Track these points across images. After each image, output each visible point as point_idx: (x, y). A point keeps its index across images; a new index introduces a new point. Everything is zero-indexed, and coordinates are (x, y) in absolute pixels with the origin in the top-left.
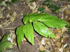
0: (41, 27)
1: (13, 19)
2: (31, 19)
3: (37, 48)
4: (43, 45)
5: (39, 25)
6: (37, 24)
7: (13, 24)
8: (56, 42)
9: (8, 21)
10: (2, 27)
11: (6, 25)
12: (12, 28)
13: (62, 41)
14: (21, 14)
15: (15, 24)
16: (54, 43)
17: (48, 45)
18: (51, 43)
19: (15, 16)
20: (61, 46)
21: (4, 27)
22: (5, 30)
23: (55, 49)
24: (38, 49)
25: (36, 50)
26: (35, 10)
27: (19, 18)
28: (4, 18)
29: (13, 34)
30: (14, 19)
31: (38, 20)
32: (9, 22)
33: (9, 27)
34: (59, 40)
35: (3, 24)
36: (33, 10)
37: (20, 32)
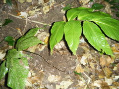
0: (94, 33)
1: (46, 9)
2: (81, 15)
3: (71, 66)
4: (82, 65)
5: (92, 28)
6: (89, 25)
7: (44, 18)
8: (105, 66)
9: (38, 10)
10: (26, 17)
11: (34, 15)
12: (41, 23)
13: (115, 69)
14: (62, 5)
15: (48, 18)
16: (101, 68)
17: (90, 67)
18: (96, 66)
19: (51, 5)
20: (111, 76)
21: (30, 17)
22: (30, 24)
23: (100, 77)
24: (73, 68)
25: (68, 69)
26: (87, 4)
27: (56, 10)
28: (33, 3)
29: (39, 32)
30: (48, 10)
31: (92, 20)
32: (40, 11)
33: (37, 21)
34: (111, 66)
35: (30, 12)
36: (84, 4)
37: (58, 29)
